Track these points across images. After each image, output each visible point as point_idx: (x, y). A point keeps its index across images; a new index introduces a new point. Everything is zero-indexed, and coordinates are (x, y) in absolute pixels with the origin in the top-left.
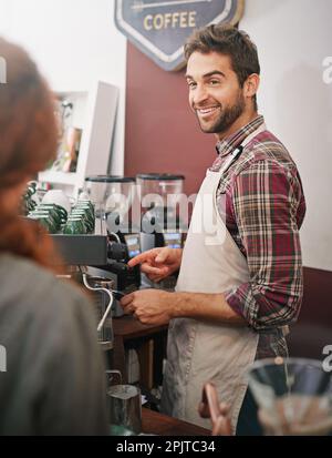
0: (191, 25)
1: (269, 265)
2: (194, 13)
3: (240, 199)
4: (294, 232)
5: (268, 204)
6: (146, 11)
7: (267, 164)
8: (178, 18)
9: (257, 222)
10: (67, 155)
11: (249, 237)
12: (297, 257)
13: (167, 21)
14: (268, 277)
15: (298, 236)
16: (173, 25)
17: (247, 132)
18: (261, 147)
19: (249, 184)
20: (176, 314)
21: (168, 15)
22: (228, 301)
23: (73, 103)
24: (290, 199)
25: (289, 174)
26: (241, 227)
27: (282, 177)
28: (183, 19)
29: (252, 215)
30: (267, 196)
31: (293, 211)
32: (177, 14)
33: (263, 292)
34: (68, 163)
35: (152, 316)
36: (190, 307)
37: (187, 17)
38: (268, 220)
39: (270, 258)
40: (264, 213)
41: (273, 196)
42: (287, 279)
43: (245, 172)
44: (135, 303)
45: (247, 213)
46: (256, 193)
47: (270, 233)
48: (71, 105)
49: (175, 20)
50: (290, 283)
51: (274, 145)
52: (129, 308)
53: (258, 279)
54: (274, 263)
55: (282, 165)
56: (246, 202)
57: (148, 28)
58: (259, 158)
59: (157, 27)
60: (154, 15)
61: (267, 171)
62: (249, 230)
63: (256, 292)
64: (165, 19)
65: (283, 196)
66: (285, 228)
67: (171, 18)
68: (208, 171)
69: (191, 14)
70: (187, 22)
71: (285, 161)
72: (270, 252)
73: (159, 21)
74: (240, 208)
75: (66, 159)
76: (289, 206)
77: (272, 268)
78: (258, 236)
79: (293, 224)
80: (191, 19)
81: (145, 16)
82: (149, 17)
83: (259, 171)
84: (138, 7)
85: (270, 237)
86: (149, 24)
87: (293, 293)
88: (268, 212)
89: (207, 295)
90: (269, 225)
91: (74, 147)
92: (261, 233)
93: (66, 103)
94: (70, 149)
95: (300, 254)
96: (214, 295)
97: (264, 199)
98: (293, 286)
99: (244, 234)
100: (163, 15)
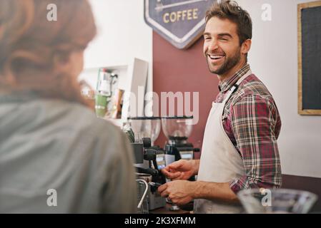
0: (195, 18)
1: (258, 165)
2: (197, 10)
3: (236, 121)
4: (274, 142)
5: (255, 124)
6: (165, 11)
7: (253, 97)
8: (186, 13)
9: (248, 136)
10: (115, 107)
11: (244, 147)
12: (276, 159)
13: (179, 16)
14: (258, 173)
15: (276, 145)
16: (183, 19)
17: (240, 75)
18: (249, 86)
19: (242, 111)
20: (196, 196)
21: (179, 12)
22: (232, 188)
23: (118, 74)
24: (270, 120)
25: (269, 103)
26: (238, 140)
27: (264, 105)
28: (189, 14)
29: (245, 131)
30: (254, 118)
31: (272, 128)
32: (185, 11)
33: (256, 182)
34: (116, 112)
35: (180, 198)
36: (206, 192)
37: (192, 13)
38: (256, 134)
39: (258, 160)
40: (252, 129)
41: (258, 118)
42: (271, 174)
43: (238, 103)
44: (168, 190)
45: (241, 130)
46: (246, 117)
47: (257, 143)
48: (116, 76)
49: (184, 15)
50: (273, 176)
51: (257, 84)
52: (164, 193)
53: (251, 174)
54: (261, 163)
55: (263, 97)
56: (240, 123)
57: (166, 21)
58: (248, 93)
59: (172, 21)
60: (170, 13)
61: (253, 102)
62: (243, 141)
63: (251, 182)
64: (177, 15)
65: (266, 118)
66: (267, 139)
67: (181, 14)
68: (213, 103)
69: (194, 10)
70: (192, 16)
71: (265, 94)
72: (258, 156)
73: (173, 16)
74: (237, 128)
75: (114, 110)
76: (270, 125)
77: (261, 166)
78: (249, 146)
79: (272, 136)
80: (195, 14)
81: (164, 13)
82: (167, 14)
83: (248, 102)
84: (159, 8)
85: (257, 146)
86: (167, 19)
87: (275, 183)
88: (255, 129)
89: (217, 184)
90: (256, 137)
91: (119, 102)
92: (251, 143)
93: (113, 74)
94: (117, 104)
95: (278, 156)
96: (222, 183)
97: (252, 120)
98: (275, 178)
99: (240, 145)
100: (176, 12)
